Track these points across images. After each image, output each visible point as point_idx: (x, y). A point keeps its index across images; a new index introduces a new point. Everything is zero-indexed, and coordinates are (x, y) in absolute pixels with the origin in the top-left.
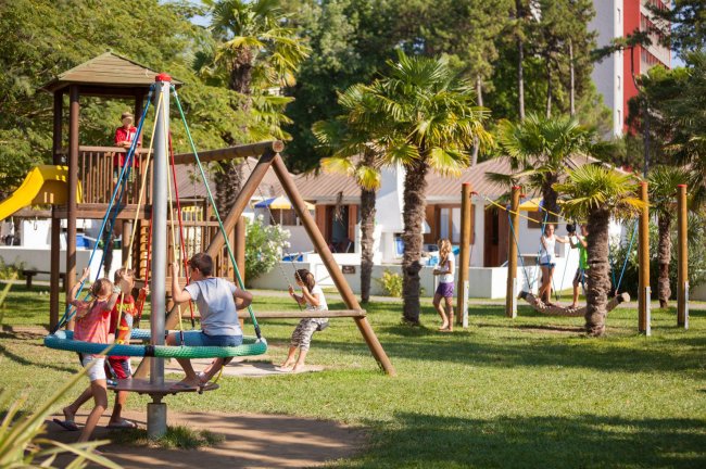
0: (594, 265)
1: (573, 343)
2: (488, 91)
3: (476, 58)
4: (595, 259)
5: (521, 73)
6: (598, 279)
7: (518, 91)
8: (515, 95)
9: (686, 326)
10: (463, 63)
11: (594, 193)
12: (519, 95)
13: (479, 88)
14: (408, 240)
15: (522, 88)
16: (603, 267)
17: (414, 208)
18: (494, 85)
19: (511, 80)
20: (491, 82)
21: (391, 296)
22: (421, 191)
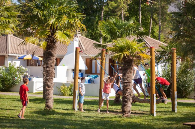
0: (125, 84)
1: (114, 119)
2: (126, 15)
3: (121, 3)
4: (126, 81)
5: (140, 9)
6: (127, 90)
7: (139, 16)
8: (138, 17)
9: (176, 111)
10: (116, 5)
11: (125, 51)
12: (140, 18)
13: (123, 14)
14: (48, 72)
15: (140, 15)
16: (129, 85)
17: (50, 58)
18: (129, 13)
19: (137, 12)
20: (128, 12)
21: (64, 95)
22: (53, 50)
